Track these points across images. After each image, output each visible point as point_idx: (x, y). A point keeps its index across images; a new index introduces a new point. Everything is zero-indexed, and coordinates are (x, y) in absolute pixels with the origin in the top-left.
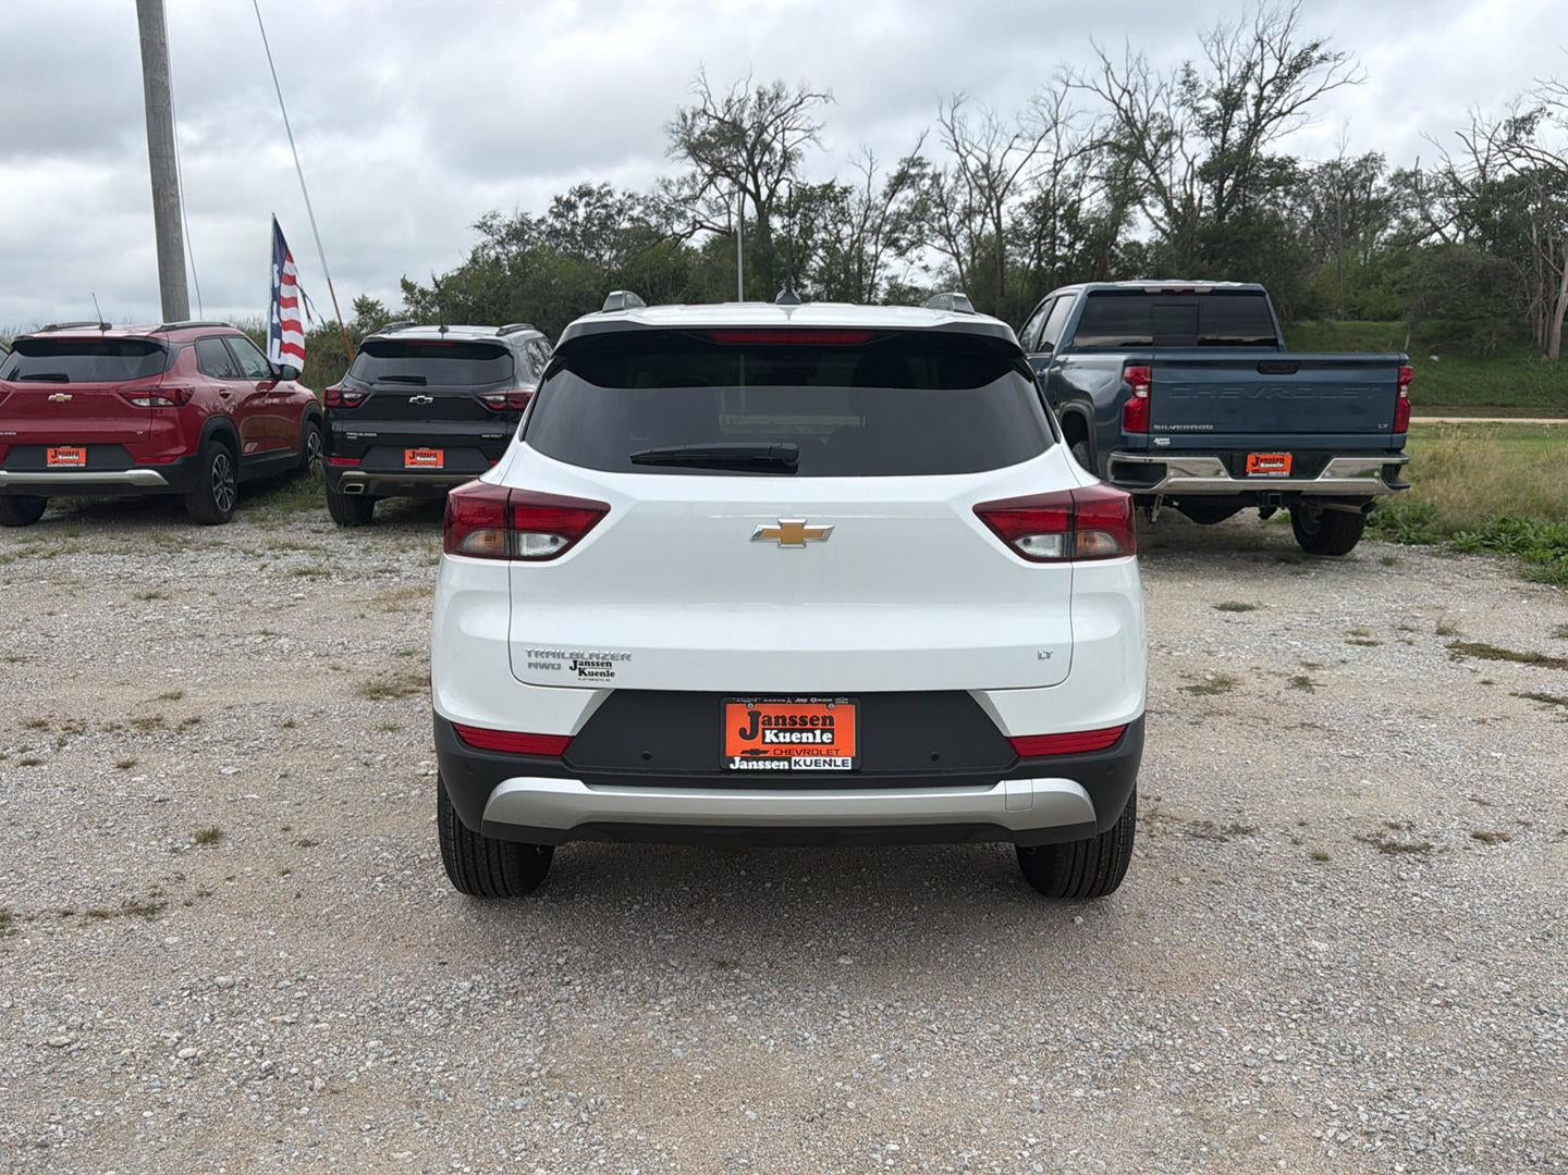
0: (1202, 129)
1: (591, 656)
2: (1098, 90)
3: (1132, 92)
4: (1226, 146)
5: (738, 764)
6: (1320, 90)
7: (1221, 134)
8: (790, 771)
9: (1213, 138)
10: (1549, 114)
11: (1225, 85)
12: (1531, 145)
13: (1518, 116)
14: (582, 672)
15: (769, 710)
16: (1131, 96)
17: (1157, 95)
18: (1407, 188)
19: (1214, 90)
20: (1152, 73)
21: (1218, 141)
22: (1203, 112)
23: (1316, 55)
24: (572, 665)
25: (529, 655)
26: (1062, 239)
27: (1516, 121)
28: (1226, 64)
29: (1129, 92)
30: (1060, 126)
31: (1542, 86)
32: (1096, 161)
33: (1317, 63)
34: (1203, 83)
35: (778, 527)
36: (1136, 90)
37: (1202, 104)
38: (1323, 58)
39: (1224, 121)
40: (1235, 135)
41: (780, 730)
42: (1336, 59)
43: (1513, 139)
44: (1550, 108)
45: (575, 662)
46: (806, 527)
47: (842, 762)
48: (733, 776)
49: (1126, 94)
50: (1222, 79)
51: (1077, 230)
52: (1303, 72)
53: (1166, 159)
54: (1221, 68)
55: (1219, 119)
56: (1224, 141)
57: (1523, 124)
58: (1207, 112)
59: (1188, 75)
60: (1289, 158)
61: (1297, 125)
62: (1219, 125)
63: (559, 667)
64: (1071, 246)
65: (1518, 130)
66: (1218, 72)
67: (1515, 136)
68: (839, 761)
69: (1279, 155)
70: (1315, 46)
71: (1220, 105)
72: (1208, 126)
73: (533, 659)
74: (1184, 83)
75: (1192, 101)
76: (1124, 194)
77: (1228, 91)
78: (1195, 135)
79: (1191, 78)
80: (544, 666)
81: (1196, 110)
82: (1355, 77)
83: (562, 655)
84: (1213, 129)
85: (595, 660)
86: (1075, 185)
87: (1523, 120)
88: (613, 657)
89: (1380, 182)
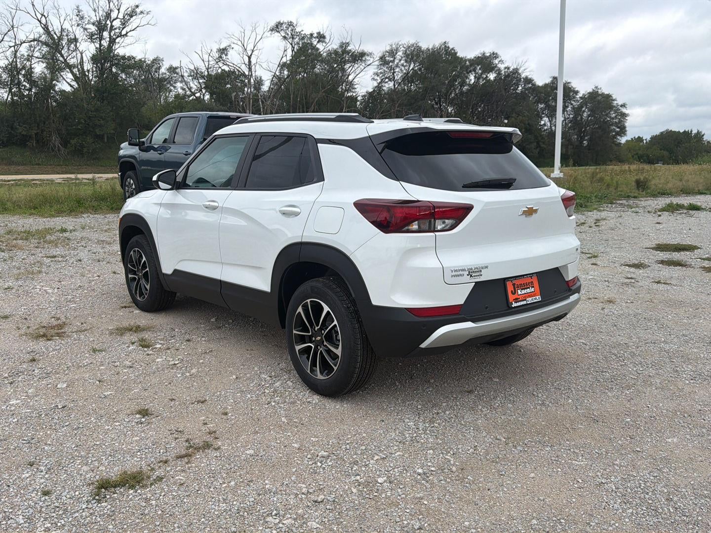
0: (89, 38)
1: (475, 268)
2: (28, 13)
3: (46, 16)
4: (102, 48)
5: (514, 305)
6: (138, 27)
7: (99, 42)
8: (527, 304)
9: (95, 44)
10: (233, 48)
11: (98, 19)
12: (227, 60)
13: (221, 48)
14: (471, 276)
15: (517, 282)
16: (46, 18)
17: (65, 20)
18: (175, 74)
19: (92, 21)
20: (61, 8)
21: (98, 46)
22: (88, 30)
23: (138, 10)
24: (468, 273)
25: (452, 272)
26: (25, 86)
27: (220, 50)
28: (97, 9)
29: (45, 16)
30: (15, 29)
31: (229, 36)
32: (37, 49)
33: (139, 14)
34: (86, 16)
35: (527, 209)
36: (48, 16)
37: (87, 26)
38: (142, 12)
39: (99, 36)
40: (105, 43)
41: (522, 289)
42: (147, 14)
43: (221, 57)
44: (233, 46)
45: (469, 272)
46: (534, 208)
47: (538, 298)
48: (513, 310)
49: (43, 17)
50: (96, 16)
51: (33, 83)
52: (134, 17)
53: (74, 51)
54: (95, 11)
55: (97, 34)
56: (101, 45)
57: (223, 51)
58: (91, 31)
59: (79, 12)
60: (132, 56)
61: (134, 42)
62: (97, 38)
63: (463, 275)
64: (30, 90)
65: (222, 53)
66: (94, 12)
67: (221, 56)
68: (537, 297)
69: (127, 55)
70: (137, 6)
71: (96, 28)
72: (91, 37)
73: (454, 273)
74: (77, 15)
75: (83, 24)
76: (55, 67)
77: (99, 22)
78: (85, 41)
79: (80, 14)
80: (458, 276)
81: (85, 29)
82: (152, 22)
83: (463, 270)
84: (94, 39)
85: (476, 270)
86: (28, 60)
87: (223, 49)
88: (482, 268)
89: (163, 70)
